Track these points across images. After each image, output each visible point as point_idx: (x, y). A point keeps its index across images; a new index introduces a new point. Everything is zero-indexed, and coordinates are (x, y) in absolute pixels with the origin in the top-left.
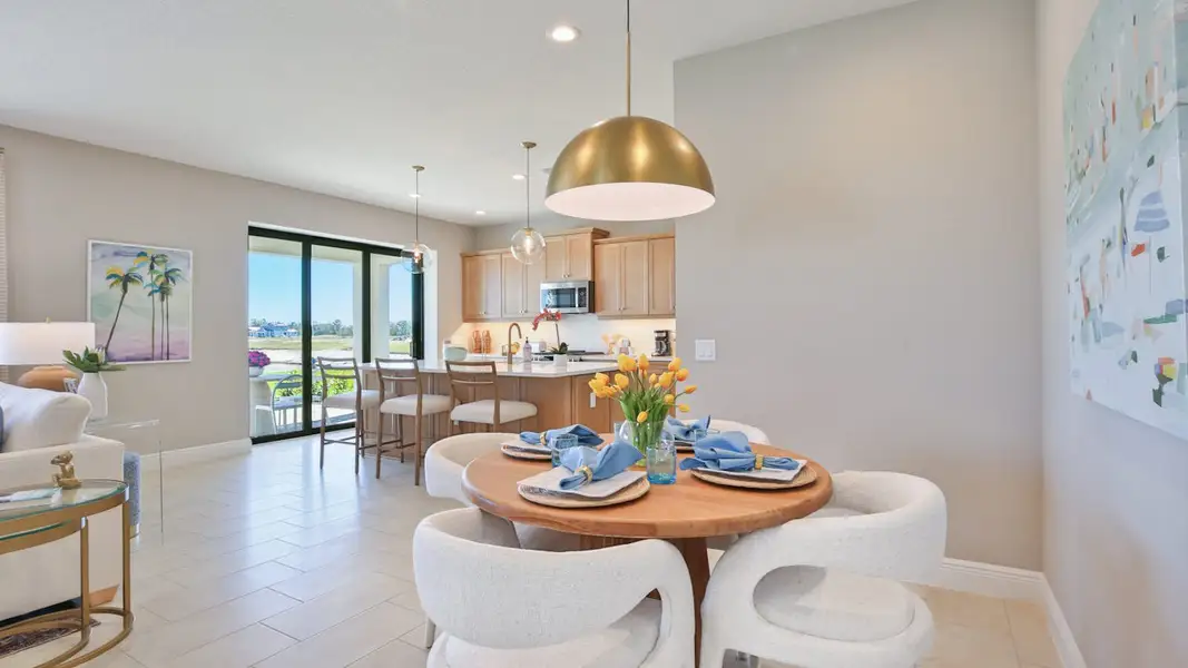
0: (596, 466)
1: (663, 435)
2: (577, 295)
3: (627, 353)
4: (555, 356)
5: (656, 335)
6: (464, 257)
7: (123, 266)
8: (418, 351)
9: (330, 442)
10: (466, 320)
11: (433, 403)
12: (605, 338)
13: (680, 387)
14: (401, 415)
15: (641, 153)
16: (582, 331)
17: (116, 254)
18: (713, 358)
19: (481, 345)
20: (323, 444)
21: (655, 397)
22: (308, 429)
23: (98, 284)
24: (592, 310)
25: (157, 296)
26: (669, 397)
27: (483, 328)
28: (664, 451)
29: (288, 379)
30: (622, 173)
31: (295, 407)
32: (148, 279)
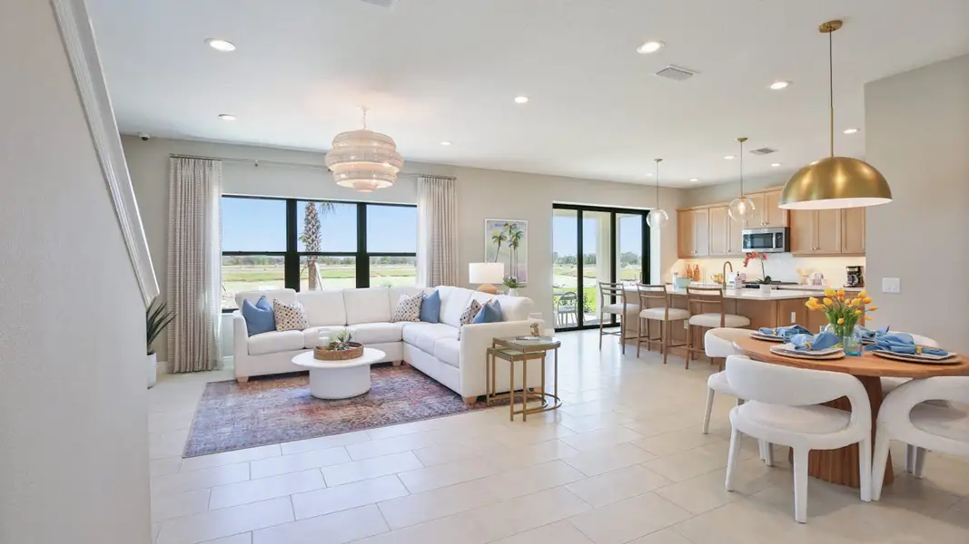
0: (814, 342)
1: (854, 334)
2: (774, 239)
3: (820, 284)
4: (761, 285)
5: (848, 270)
6: (679, 211)
7: (499, 231)
8: (646, 278)
9: (606, 333)
10: (681, 257)
11: (675, 313)
12: (799, 271)
13: (867, 307)
14: (648, 320)
15: (840, 179)
16: (780, 266)
17: (496, 225)
18: (898, 291)
19: (694, 275)
20: (601, 334)
21: (849, 312)
22: (581, 327)
23: (490, 242)
24: (788, 249)
25: (512, 246)
26: (858, 312)
27: (693, 263)
28: (854, 341)
29: (567, 294)
30: (828, 193)
31: (574, 312)
32: (509, 238)
